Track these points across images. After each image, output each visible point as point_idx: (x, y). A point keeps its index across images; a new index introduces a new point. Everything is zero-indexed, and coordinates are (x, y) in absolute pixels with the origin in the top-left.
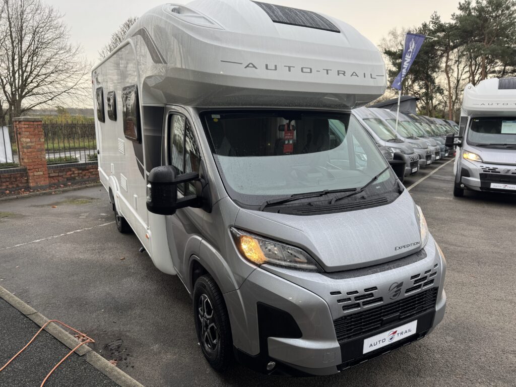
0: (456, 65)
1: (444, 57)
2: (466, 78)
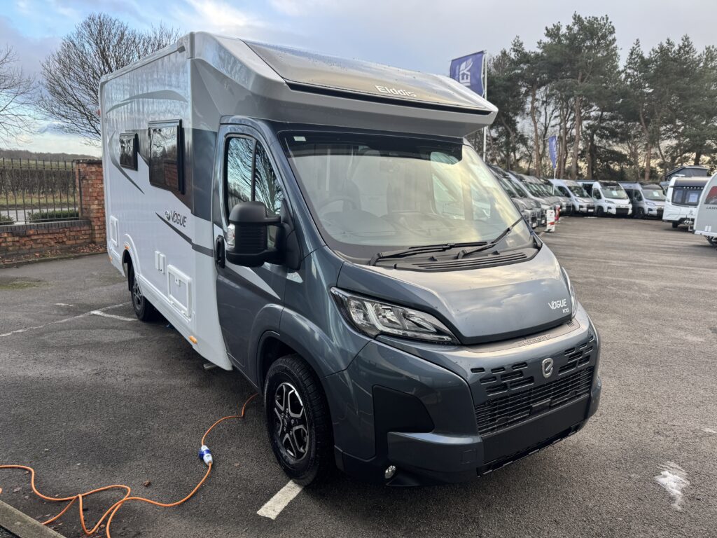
0: (543, 107)
1: (528, 95)
2: (556, 125)
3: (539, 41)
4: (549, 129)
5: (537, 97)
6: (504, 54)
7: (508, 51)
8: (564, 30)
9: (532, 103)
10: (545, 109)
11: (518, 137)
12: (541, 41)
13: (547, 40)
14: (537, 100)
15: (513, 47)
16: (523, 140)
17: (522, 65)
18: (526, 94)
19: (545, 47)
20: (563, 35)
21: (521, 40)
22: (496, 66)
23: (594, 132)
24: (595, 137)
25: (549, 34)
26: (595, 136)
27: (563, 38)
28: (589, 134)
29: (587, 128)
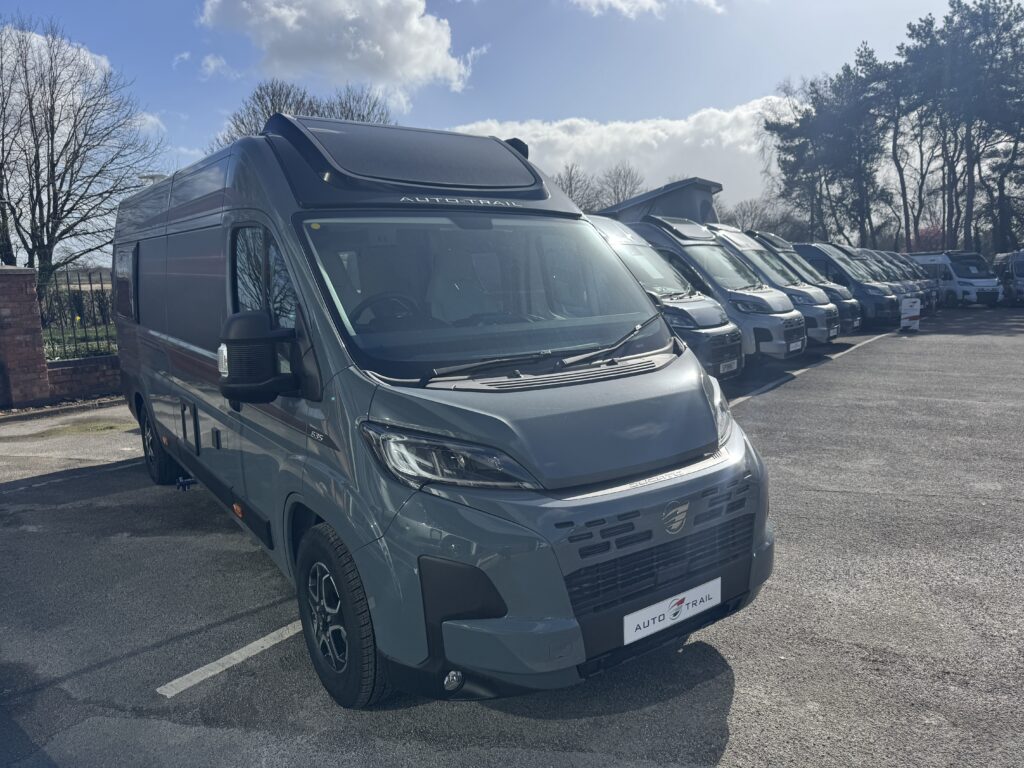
0: (916, 144)
1: (889, 128)
2: (937, 169)
3: (899, 44)
4: (928, 175)
5: (901, 129)
6: (847, 69)
7: (853, 65)
8: (939, 25)
9: (895, 139)
10: (920, 146)
11: (878, 192)
12: (903, 44)
13: (911, 43)
14: (903, 134)
15: (858, 58)
16: (885, 197)
17: (874, 85)
18: (884, 128)
19: (910, 53)
20: (937, 32)
21: (870, 47)
22: (834, 89)
23: (1003, 176)
24: (1007, 184)
25: (914, 32)
26: (1006, 179)
27: (938, 37)
28: (994, 180)
29: (993, 169)
